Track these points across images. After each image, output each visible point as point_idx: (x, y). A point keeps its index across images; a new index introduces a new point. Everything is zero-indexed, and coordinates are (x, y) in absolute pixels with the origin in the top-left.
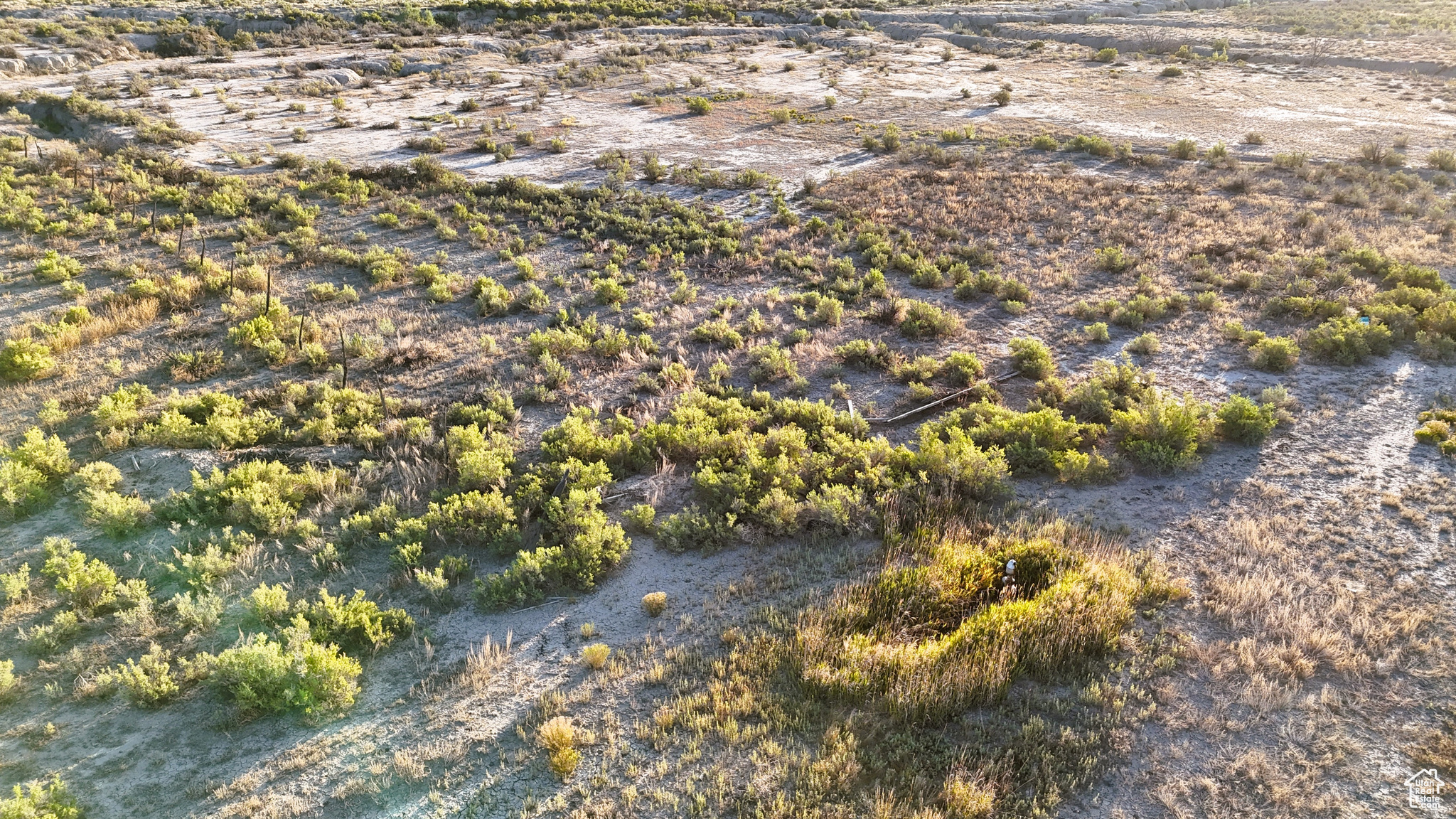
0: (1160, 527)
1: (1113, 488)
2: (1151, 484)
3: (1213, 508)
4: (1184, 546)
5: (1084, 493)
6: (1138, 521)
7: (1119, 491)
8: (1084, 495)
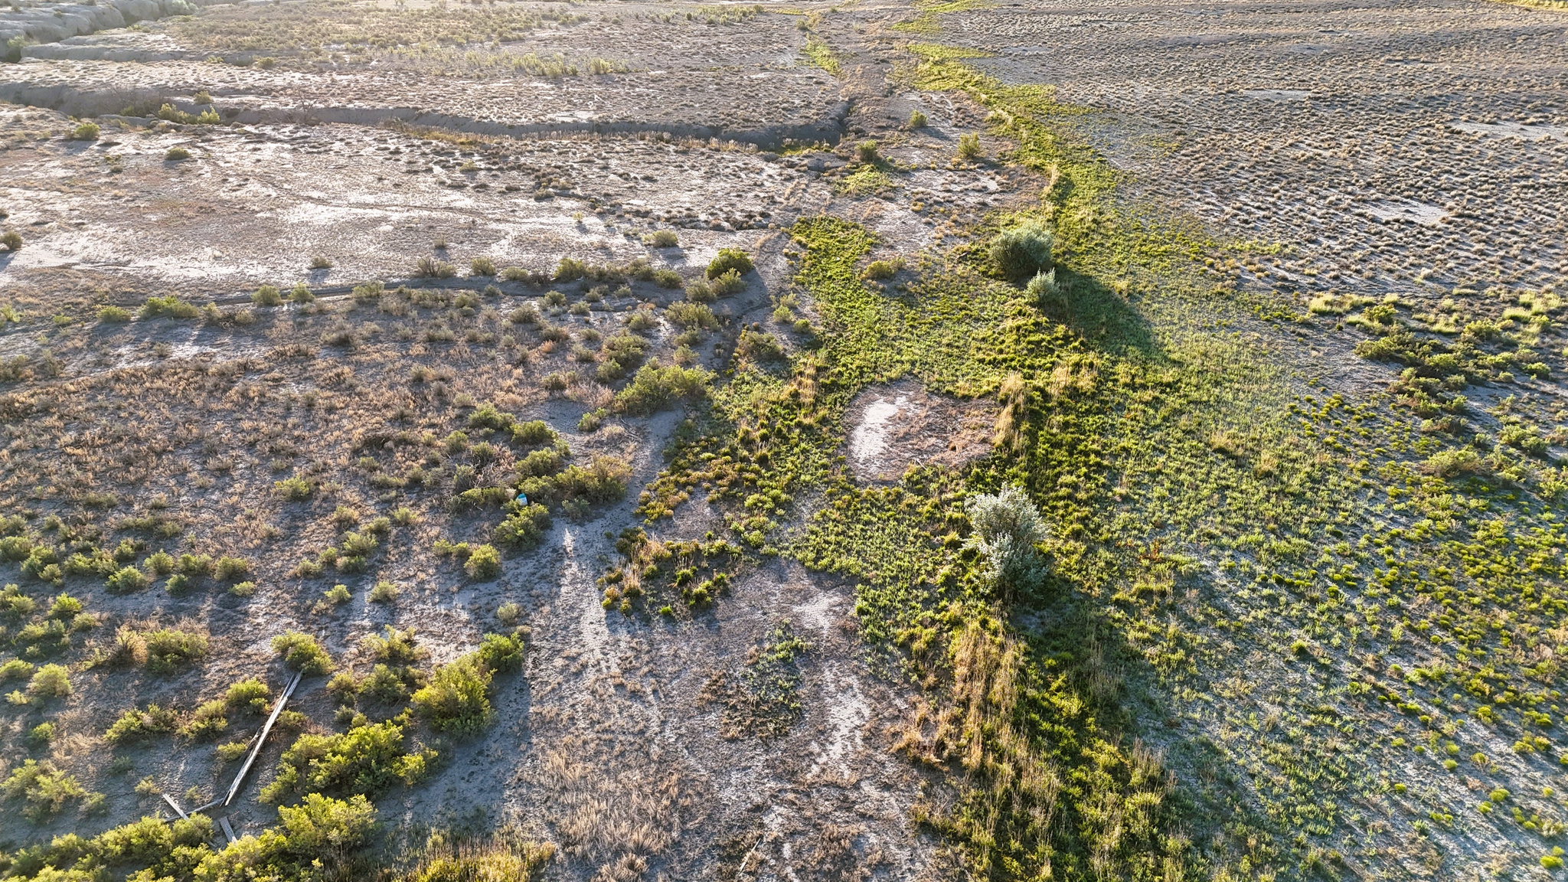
0: (501, 793)
1: (449, 772)
2: (473, 752)
3: (524, 752)
4: (526, 802)
5: (432, 789)
6: (485, 795)
7: (455, 771)
8: (433, 790)
